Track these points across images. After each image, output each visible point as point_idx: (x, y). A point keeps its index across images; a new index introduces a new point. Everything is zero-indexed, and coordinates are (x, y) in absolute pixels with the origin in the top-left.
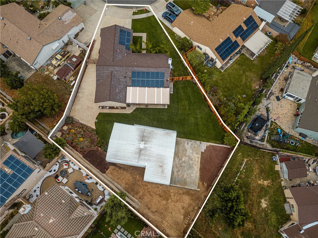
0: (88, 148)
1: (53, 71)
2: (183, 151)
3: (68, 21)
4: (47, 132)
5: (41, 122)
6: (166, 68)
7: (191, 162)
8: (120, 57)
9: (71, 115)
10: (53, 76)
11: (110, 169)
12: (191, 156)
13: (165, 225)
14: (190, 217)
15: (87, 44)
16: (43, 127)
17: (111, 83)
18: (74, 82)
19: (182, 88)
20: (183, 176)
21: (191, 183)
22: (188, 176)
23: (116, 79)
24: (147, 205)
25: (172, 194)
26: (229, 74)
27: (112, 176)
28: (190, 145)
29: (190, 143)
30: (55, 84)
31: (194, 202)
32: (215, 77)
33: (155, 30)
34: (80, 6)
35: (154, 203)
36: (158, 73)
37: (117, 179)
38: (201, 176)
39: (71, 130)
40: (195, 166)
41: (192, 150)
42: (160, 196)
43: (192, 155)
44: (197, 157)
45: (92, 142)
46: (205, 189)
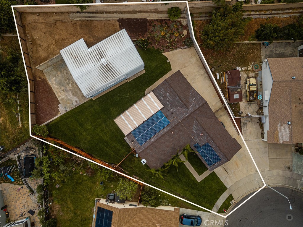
0: (151, 31)
1: (246, 73)
2: (75, 92)
3: (280, 128)
4: (195, 15)
5: (208, 19)
6: (142, 152)
7: (63, 88)
8: (194, 130)
9: (192, 49)
10: (242, 69)
11: (119, 28)
12: (66, 93)
13: (41, 19)
14: (30, 42)
15: (244, 124)
16: (202, 17)
17: (179, 97)
18: (218, 78)
19: (120, 150)
20: (60, 72)
21: (51, 71)
22: (57, 75)
23: (178, 105)
24: (66, 23)
25: (56, 49)
26: (88, 200)
27: (110, 23)
28: (74, 102)
29: (75, 104)
30: (233, 63)
31: (35, 57)
32: (99, 187)
33: (193, 193)
34: (292, 161)
35: (63, 30)
36: (146, 140)
37: (105, 24)
38: (47, 83)
39: (179, 35)
40: (57, 87)
41: (69, 99)
42: (63, 39)
43: (66, 95)
44: (61, 96)
45: (154, 39)
46: (36, 75)
